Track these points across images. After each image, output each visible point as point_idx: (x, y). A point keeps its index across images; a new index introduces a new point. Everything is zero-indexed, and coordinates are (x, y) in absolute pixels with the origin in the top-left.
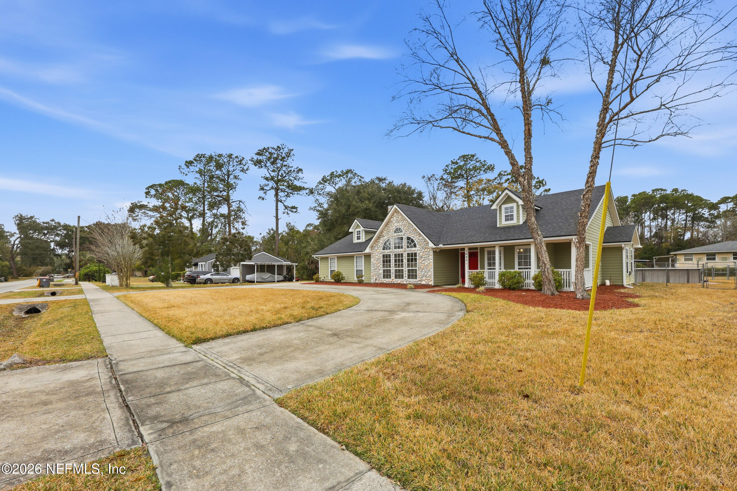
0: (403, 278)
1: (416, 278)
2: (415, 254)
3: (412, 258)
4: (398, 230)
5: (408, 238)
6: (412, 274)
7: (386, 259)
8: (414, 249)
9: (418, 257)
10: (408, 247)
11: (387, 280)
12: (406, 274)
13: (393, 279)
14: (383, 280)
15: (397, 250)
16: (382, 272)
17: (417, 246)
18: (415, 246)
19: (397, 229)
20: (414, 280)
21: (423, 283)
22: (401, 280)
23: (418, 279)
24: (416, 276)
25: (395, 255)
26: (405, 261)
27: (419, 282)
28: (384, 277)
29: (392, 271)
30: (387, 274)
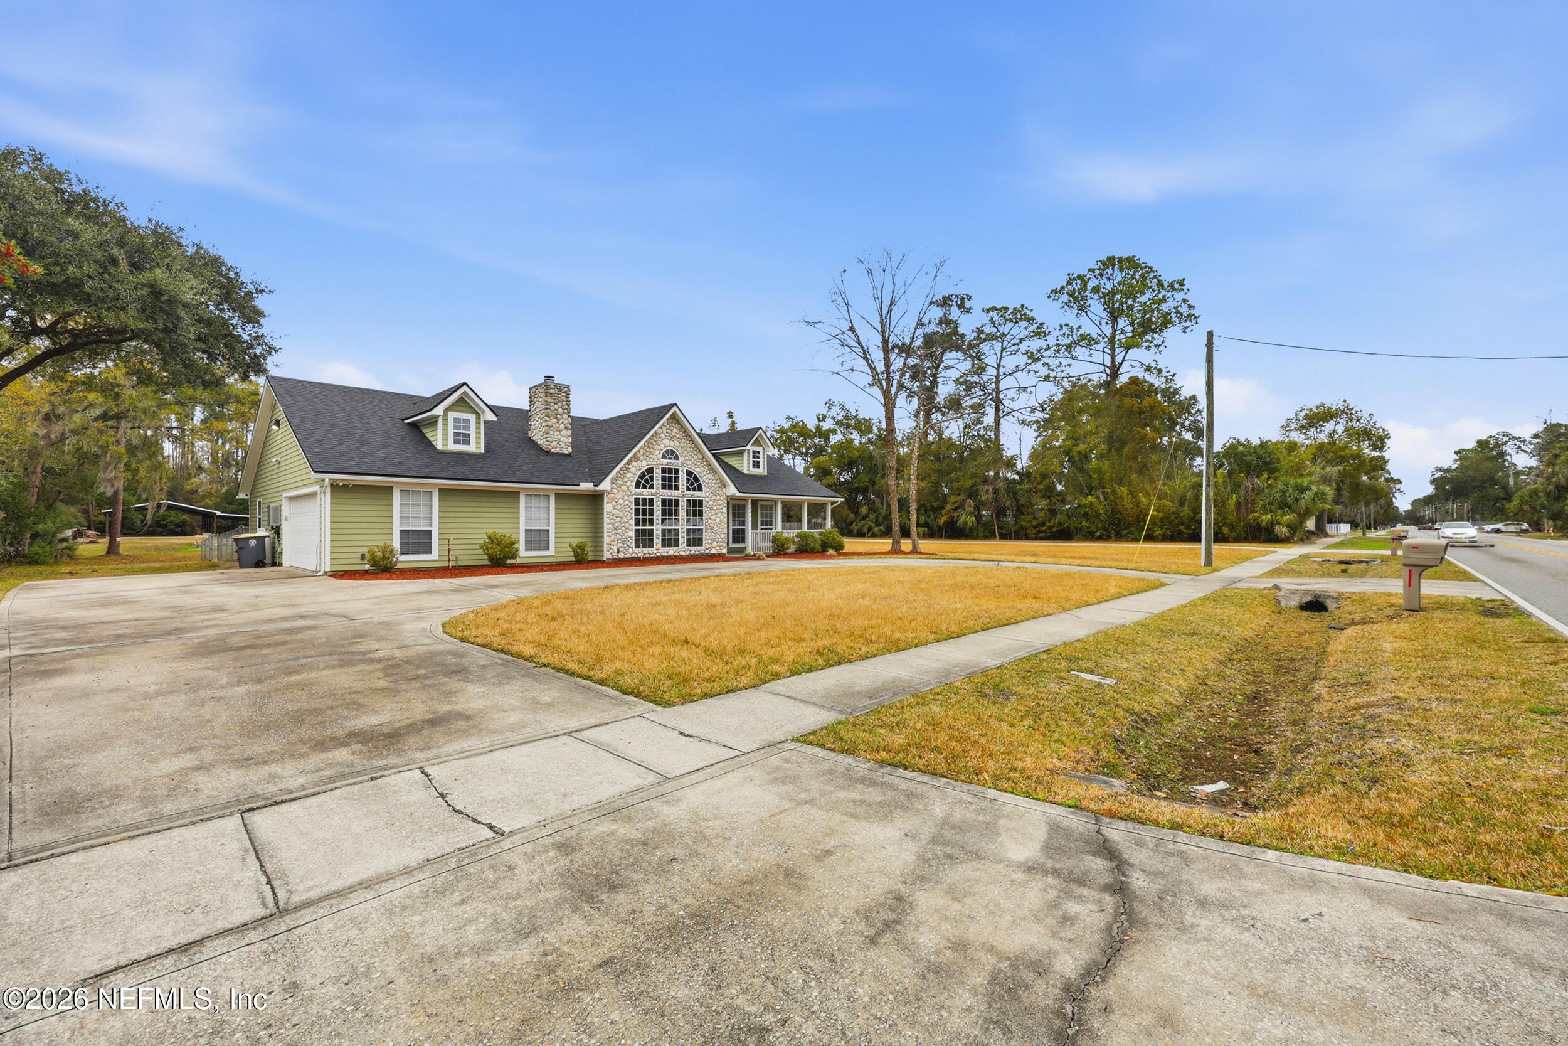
0: (677, 545)
1: (701, 544)
2: (701, 502)
3: (696, 509)
4: (670, 454)
5: (689, 473)
6: (695, 539)
7: (643, 510)
8: (697, 493)
9: (704, 509)
10: (688, 489)
11: (646, 550)
12: (682, 539)
13: (658, 549)
14: (637, 550)
15: (669, 492)
16: (632, 534)
17: (704, 489)
18: (700, 489)
19: (667, 451)
20: (699, 548)
21: (714, 551)
22: (675, 548)
23: (705, 545)
24: (701, 540)
25: (664, 501)
26: (682, 513)
27: (707, 551)
28: (637, 546)
29: (655, 532)
30: (644, 538)
